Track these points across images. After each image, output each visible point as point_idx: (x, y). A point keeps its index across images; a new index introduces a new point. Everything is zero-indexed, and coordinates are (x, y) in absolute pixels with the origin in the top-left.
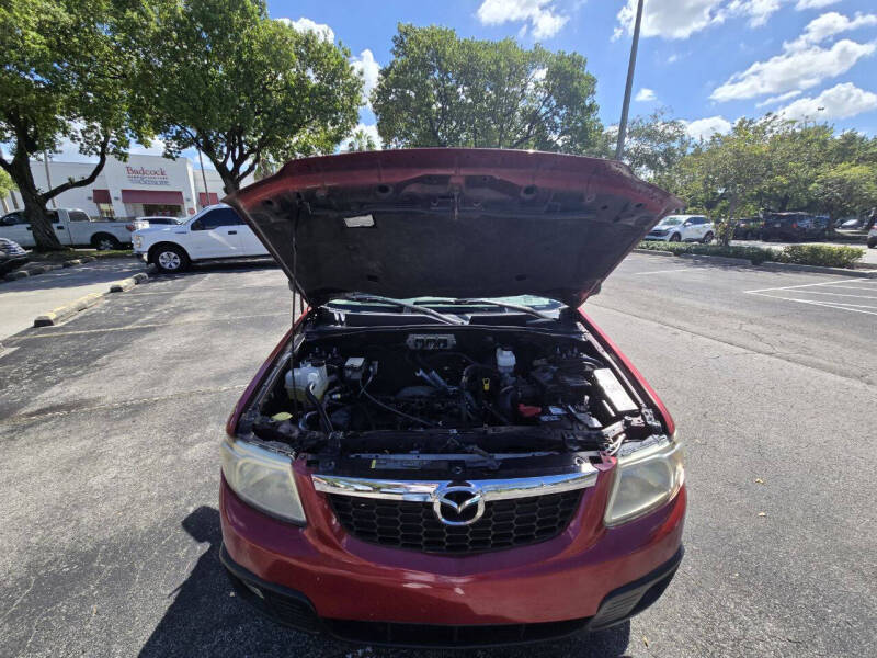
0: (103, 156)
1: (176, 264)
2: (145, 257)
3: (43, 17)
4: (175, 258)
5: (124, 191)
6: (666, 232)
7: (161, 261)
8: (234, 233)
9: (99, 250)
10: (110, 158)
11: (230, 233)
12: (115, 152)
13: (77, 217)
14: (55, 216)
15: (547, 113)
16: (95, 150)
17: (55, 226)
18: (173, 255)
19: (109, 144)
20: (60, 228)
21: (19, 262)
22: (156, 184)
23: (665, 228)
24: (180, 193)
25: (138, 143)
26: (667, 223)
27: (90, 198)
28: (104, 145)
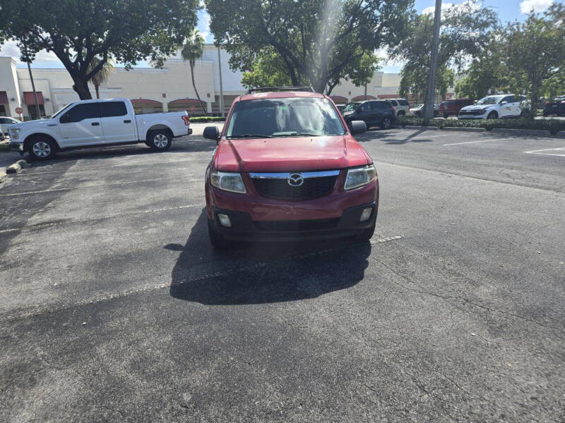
1: (47, 152)
2: (21, 147)
4: (47, 147)
6: (483, 111)
7: (35, 150)
8: (97, 124)
11: (94, 124)
15: (367, 7)
18: (45, 144)
23: (482, 107)
26: (485, 103)
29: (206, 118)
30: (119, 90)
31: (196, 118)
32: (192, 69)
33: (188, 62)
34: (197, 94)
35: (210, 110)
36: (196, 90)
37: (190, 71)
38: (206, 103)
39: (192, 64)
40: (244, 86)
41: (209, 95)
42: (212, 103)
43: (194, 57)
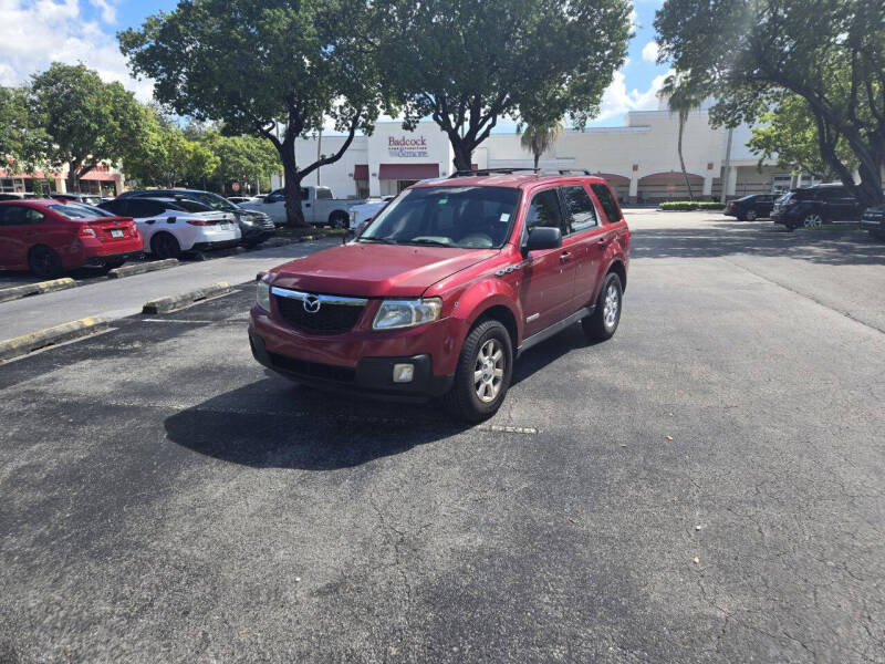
0: (352, 131)
3: (319, 10)
5: (382, 166)
9: (334, 227)
10: (358, 133)
12: (364, 125)
13: (325, 194)
14: (306, 192)
16: (348, 125)
17: (304, 203)
19: (360, 118)
20: (308, 205)
21: (267, 234)
22: (414, 156)
24: (437, 165)
25: (385, 114)
27: (350, 175)
28: (355, 121)
29: (690, 203)
30: (572, 161)
31: (673, 203)
32: (681, 126)
33: (677, 114)
34: (683, 164)
35: (707, 190)
36: (681, 159)
37: (678, 128)
38: (702, 179)
39: (683, 118)
40: (752, 151)
41: (710, 166)
42: (714, 179)
43: (689, 106)
